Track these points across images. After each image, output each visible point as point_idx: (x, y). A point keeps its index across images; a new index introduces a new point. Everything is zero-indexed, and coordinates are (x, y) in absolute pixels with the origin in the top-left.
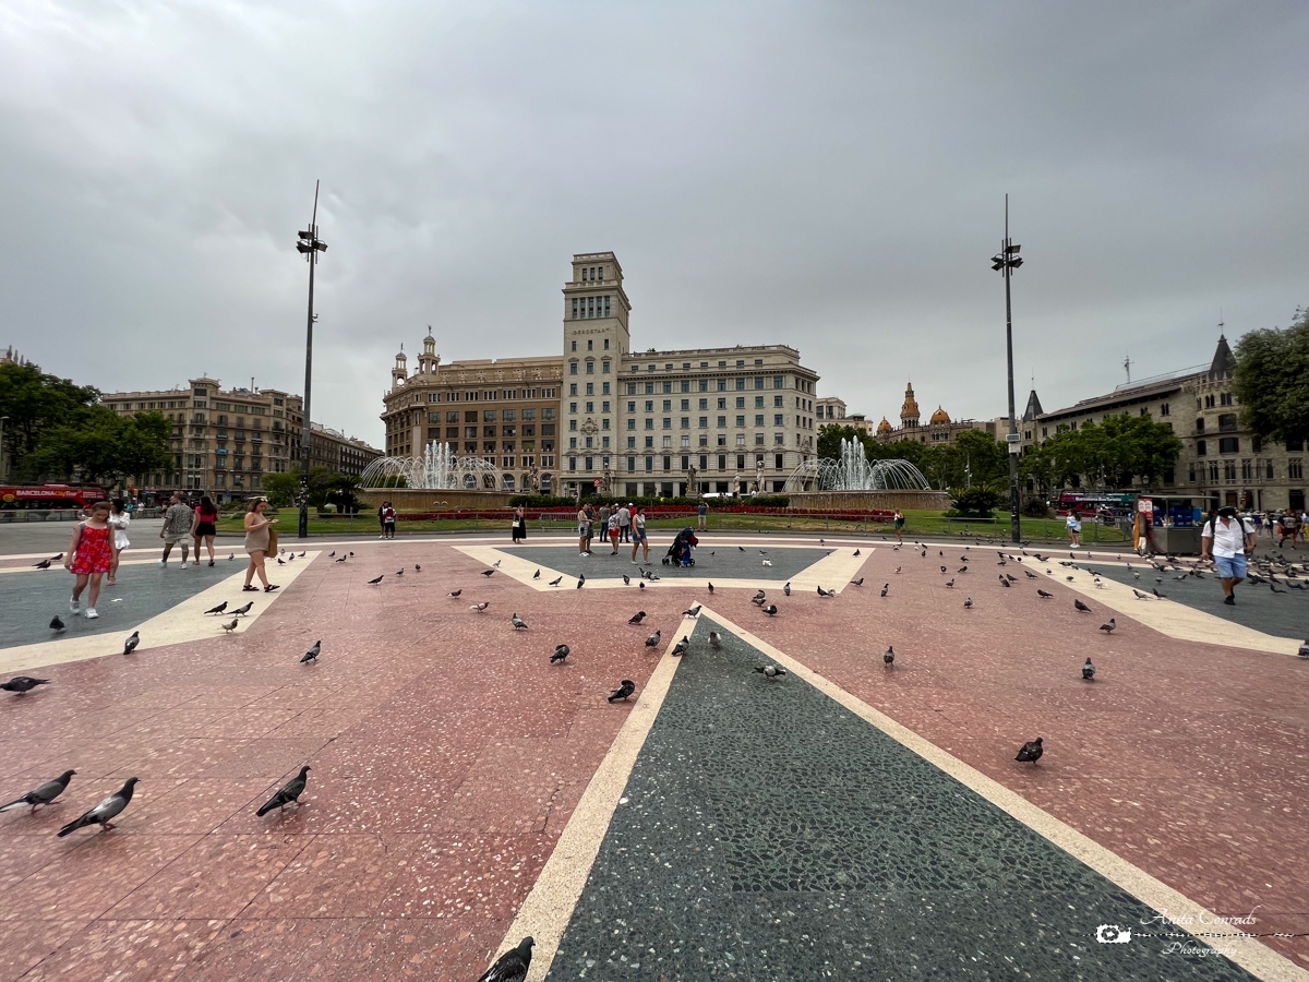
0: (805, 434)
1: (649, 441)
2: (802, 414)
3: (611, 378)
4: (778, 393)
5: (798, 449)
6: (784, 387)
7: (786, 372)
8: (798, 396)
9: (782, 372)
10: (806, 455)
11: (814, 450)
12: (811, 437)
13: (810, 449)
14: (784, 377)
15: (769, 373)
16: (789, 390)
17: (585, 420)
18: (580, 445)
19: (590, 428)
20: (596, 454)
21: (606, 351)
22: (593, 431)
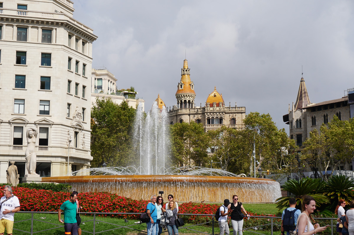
0: (77, 104)
2: (75, 79)
4: (47, 48)
5: (69, 123)
6: (53, 42)
7: (57, 23)
8: (71, 56)
9: (52, 23)
10: (77, 130)
11: (87, 126)
12: (84, 109)
13: (82, 123)
14: (54, 30)
15: (36, 23)
16: (60, 47)
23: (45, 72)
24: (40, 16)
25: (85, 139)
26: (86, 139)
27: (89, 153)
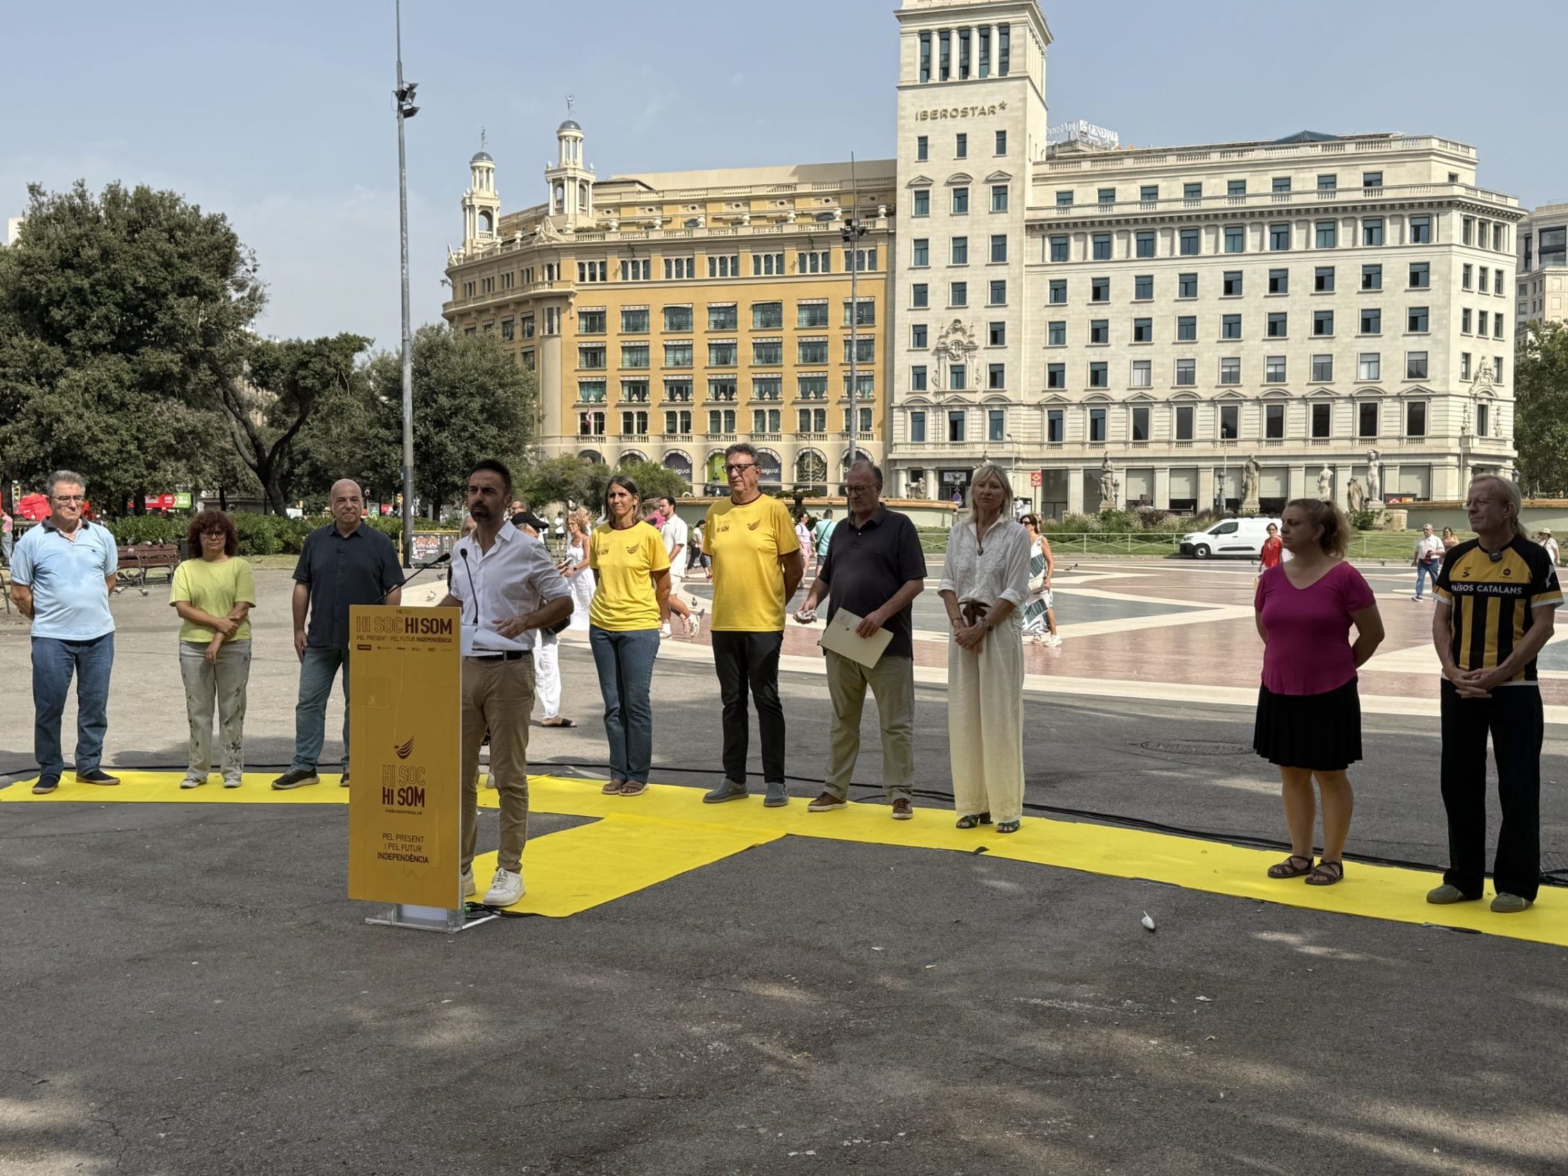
0: (1484, 352)
1: (1098, 375)
2: (1478, 304)
3: (1011, 223)
4: (1421, 254)
5: (1465, 390)
6: (1435, 241)
7: (1440, 204)
8: (1468, 262)
9: (1430, 204)
10: (1484, 402)
11: (1507, 390)
12: (1498, 360)
13: (1495, 388)
14: (1435, 219)
15: (1398, 208)
16: (1447, 249)
17: (948, 324)
18: (936, 383)
19: (958, 343)
20: (973, 405)
21: (1000, 160)
22: (967, 350)
23: (1418, 298)
24: (1407, 193)
25: (1500, 418)
26: (1504, 418)
27: (1510, 445)
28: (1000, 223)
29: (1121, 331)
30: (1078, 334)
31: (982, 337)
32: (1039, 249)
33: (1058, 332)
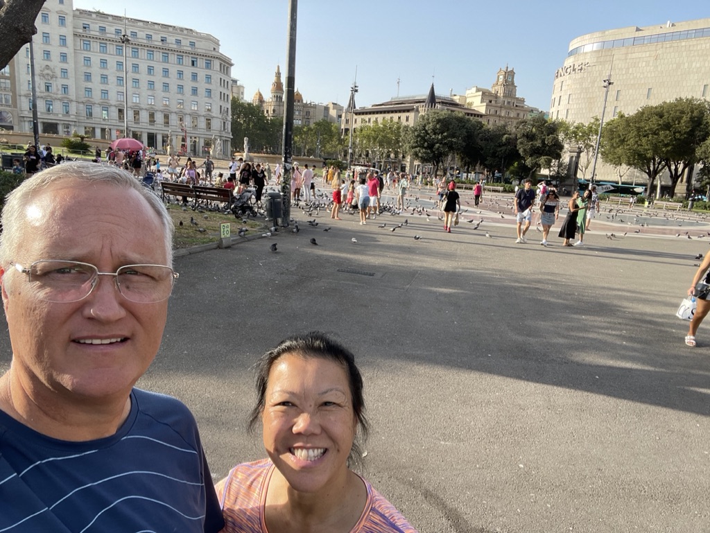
0: (224, 106)
1: (105, 94)
3: (68, 31)
4: (208, 72)
5: (221, 117)
6: (212, 68)
7: (214, 57)
8: (221, 77)
9: (211, 57)
14: (212, 61)
15: (202, 56)
16: (216, 72)
17: (43, 66)
18: (39, 88)
19: (48, 74)
20: (56, 99)
21: (61, 6)
22: (52, 78)
27: (231, 134)
28: (63, 31)
29: (112, 79)
30: (96, 79)
31: (58, 73)
32: (79, 43)
33: (88, 77)
